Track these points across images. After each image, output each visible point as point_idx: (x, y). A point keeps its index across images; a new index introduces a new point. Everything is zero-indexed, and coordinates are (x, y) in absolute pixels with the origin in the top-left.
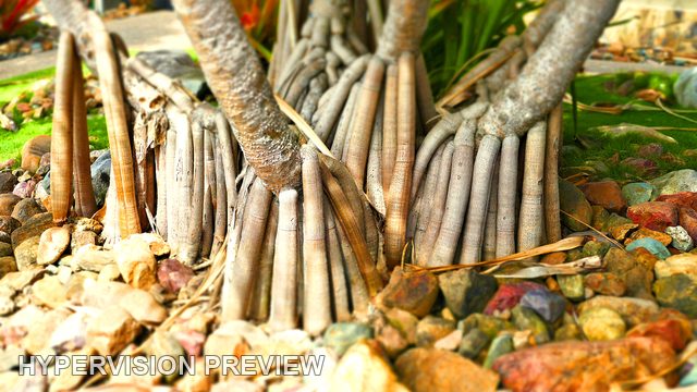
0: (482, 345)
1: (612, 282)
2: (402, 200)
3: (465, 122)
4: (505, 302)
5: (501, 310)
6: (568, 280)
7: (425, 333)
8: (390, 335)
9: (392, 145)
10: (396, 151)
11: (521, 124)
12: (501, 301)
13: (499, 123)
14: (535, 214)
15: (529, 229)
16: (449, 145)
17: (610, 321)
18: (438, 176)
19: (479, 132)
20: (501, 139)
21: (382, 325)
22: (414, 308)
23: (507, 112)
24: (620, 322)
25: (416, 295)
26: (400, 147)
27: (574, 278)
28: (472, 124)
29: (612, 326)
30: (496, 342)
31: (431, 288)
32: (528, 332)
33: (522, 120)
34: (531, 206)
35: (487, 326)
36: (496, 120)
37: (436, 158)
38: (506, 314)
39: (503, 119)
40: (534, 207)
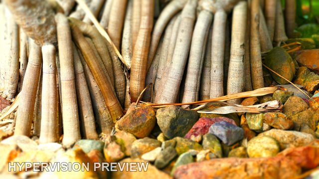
0: (172, 157)
1: (281, 120)
2: (141, 55)
3: (189, 1)
4: (199, 130)
5: (196, 135)
6: (253, 116)
7: (136, 148)
8: (113, 149)
9: (138, 17)
10: (140, 21)
11: (227, 3)
12: (197, 129)
14: (238, 69)
15: (234, 80)
17: (266, 146)
18: (169, 40)
19: (199, 8)
20: (213, 14)
21: (109, 142)
22: (135, 131)
24: (275, 147)
25: (137, 123)
26: (142, 18)
27: (257, 115)
28: (193, 2)
29: (267, 149)
30: (181, 156)
31: (149, 118)
32: (208, 151)
34: (236, 63)
35: (182, 146)
37: (169, 26)
38: (198, 138)
40: (238, 64)
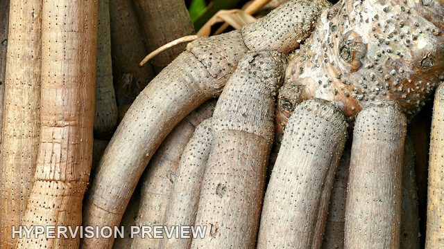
3: (245, 63)
9: (27, 128)
10: (37, 146)
11: (407, 69)
13: (342, 65)
16: (200, 130)
19: (285, 92)
20: (348, 117)
23: (364, 31)
26: (46, 132)
28: (266, 67)
33: (408, 57)
36: (333, 57)
37: (162, 170)
39: (352, 53)
